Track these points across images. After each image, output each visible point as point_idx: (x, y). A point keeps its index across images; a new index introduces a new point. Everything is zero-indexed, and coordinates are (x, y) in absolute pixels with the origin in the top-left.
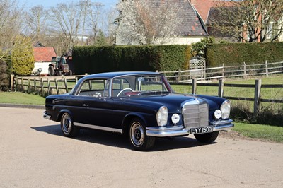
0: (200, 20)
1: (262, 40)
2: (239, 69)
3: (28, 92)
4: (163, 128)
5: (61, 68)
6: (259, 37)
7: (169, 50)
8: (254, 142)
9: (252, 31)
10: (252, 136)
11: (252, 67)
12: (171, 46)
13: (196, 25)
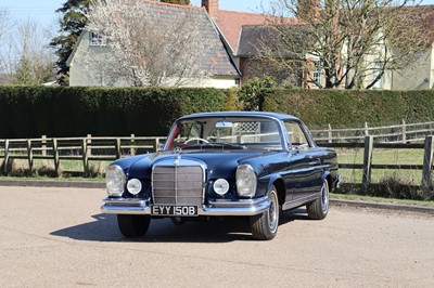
0: (225, 47)
1: (348, 86)
6: (344, 80)
7: (197, 97)
11: (343, 134)
12: (201, 90)
13: (219, 55)
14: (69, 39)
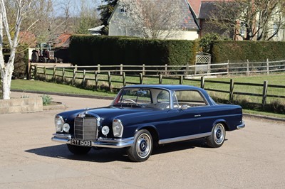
0: (192, 13)
1: (259, 39)
5: (46, 54)
6: (257, 34)
7: (178, 45)
11: (255, 65)
12: (180, 41)
13: (189, 18)
14: (107, 7)
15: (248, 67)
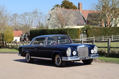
0: (84, 18)
1: (110, 26)
2: (101, 38)
3: (11, 48)
4: (69, 57)
5: (25, 39)
6: (109, 25)
7: (71, 30)
8: (108, 64)
9: (106, 22)
10: (107, 62)
11: (106, 38)
13: (82, 20)
15: (103, 39)
